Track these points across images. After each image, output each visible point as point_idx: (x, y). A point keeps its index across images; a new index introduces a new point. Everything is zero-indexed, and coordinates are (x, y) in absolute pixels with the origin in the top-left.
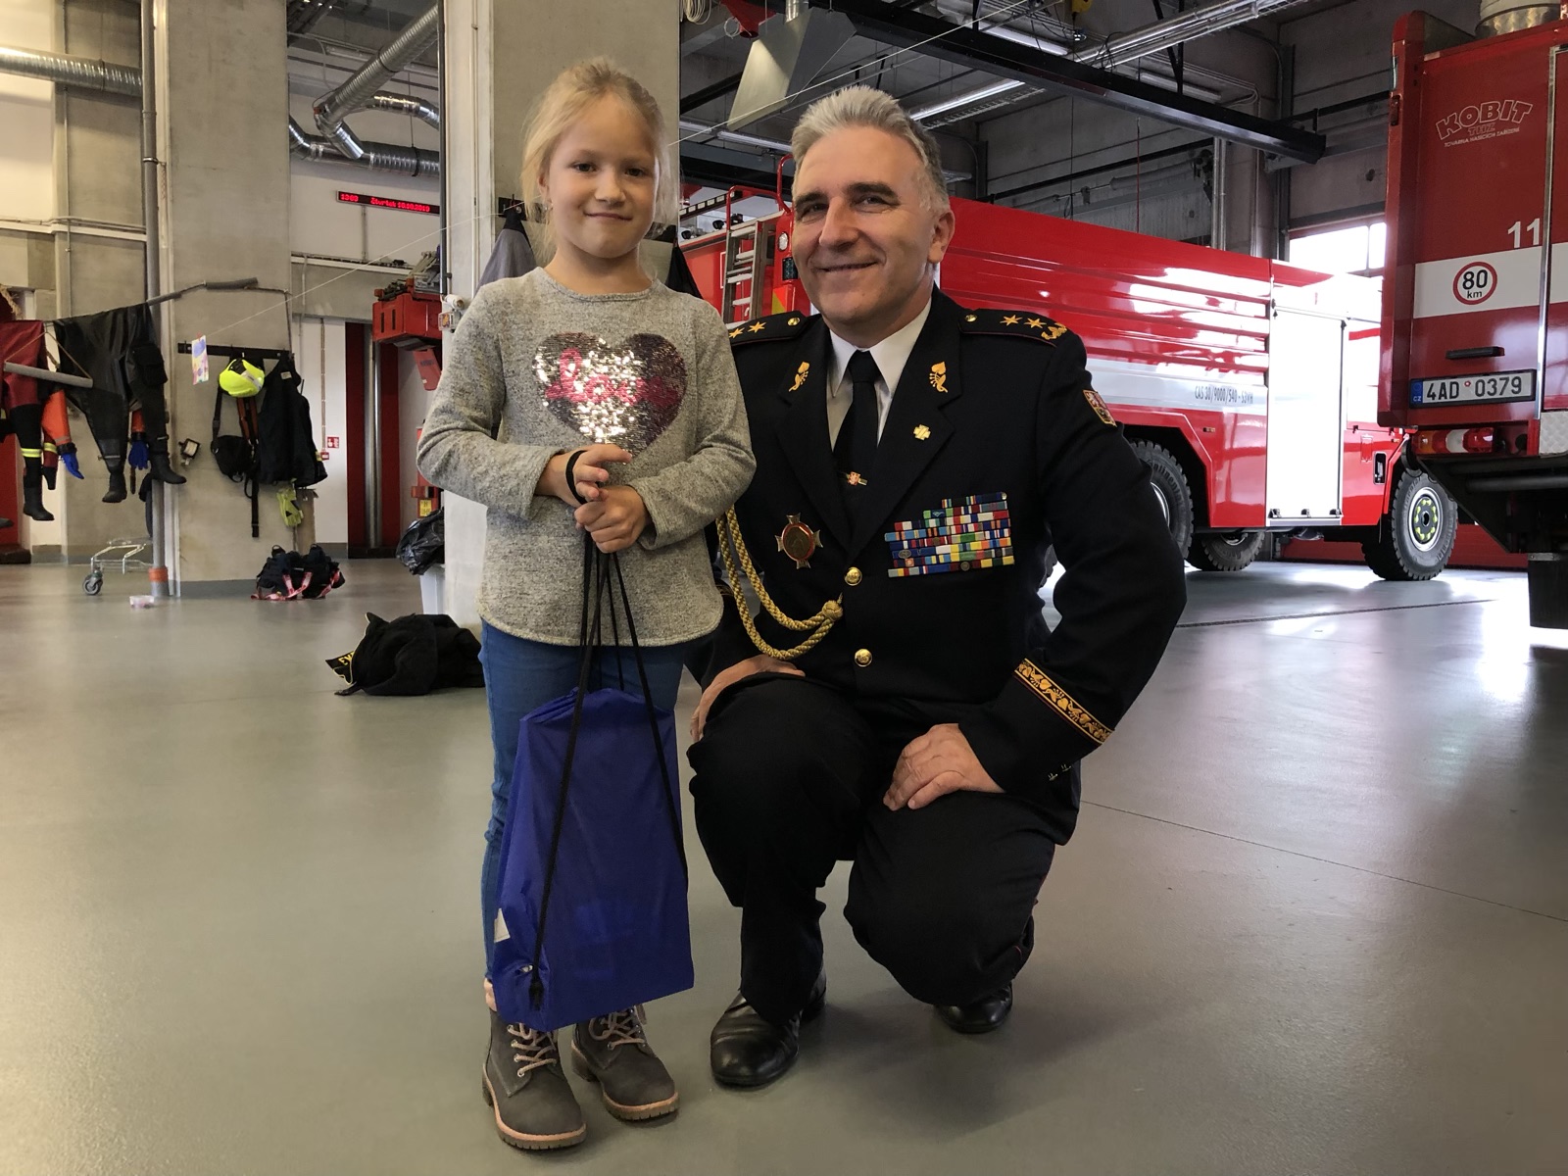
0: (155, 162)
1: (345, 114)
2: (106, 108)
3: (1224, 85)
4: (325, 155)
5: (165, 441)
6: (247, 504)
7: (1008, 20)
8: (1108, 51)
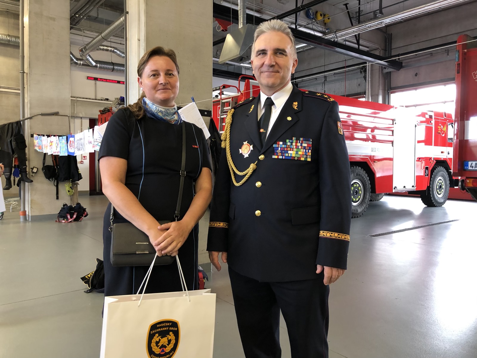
0: (24, 73)
1: (90, 52)
2: (10, 50)
3: (370, 45)
4: (83, 65)
5: (26, 168)
6: (55, 188)
7: (306, 25)
8: (336, 35)
